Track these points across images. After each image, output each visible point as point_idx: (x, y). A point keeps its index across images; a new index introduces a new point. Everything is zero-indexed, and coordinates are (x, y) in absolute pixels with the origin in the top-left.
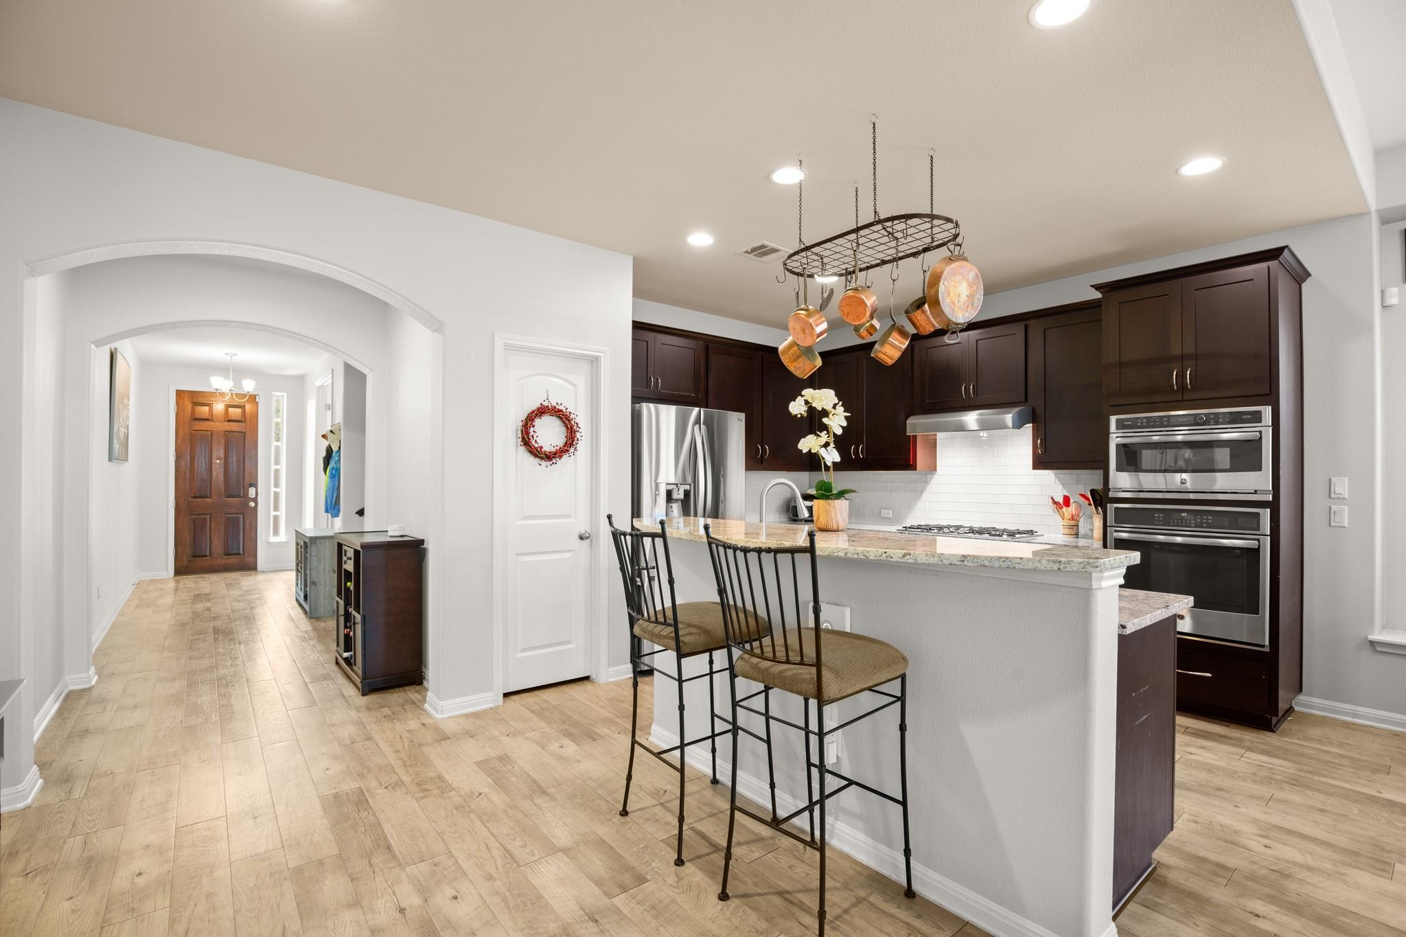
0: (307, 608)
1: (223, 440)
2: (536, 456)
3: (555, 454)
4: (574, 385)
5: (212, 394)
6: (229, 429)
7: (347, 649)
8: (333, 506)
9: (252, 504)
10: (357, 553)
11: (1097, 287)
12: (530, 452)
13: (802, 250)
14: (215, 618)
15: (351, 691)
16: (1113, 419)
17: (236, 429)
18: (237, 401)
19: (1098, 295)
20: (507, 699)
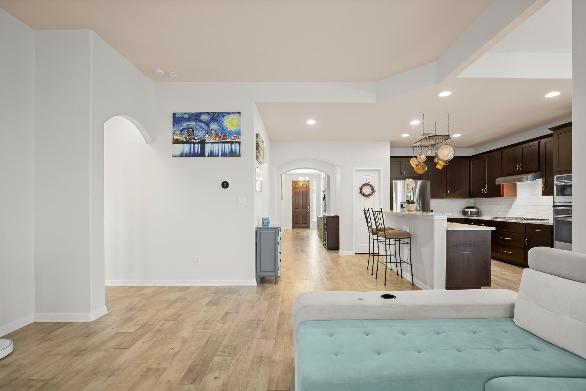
0: (319, 235)
1: (302, 193)
2: (363, 196)
3: (368, 195)
4: (374, 177)
5: (299, 181)
6: (303, 190)
7: (325, 242)
8: (325, 210)
9: (308, 210)
10: (326, 218)
11: (551, 129)
12: (362, 195)
13: (425, 138)
14: (300, 237)
15: (325, 250)
16: (555, 177)
17: (304, 190)
18: (305, 183)
19: (551, 132)
20: (357, 254)
